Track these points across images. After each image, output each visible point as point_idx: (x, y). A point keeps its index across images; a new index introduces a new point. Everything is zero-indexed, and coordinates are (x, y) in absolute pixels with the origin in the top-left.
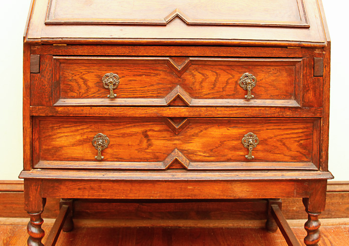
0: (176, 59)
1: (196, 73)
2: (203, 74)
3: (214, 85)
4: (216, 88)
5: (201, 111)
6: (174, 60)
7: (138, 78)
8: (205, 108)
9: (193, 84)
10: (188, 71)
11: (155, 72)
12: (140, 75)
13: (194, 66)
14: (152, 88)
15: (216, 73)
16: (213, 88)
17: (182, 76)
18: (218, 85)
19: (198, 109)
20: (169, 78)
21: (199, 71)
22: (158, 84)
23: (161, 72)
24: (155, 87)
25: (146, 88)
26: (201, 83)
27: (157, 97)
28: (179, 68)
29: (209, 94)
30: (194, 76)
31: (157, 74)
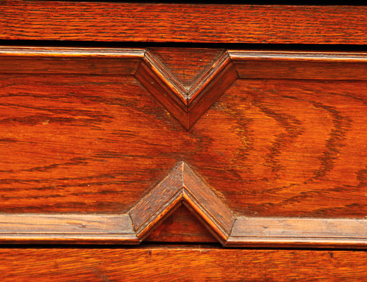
0: (173, 53)
1: (253, 113)
2: (281, 119)
3: (326, 160)
4: (333, 175)
5: (271, 264)
6: (165, 61)
7: (23, 132)
8: (287, 254)
9: (243, 156)
10: (221, 106)
11: (91, 108)
12: (31, 121)
13: (245, 85)
14: (78, 171)
15: (336, 114)
16: (319, 175)
17: (199, 126)
18: (340, 162)
19: (261, 257)
20: (147, 132)
21: (268, 103)
22: (103, 154)
23: (114, 110)
24: (92, 168)
25: (55, 173)
26: (274, 151)
27: (100, 208)
28: (187, 93)
29: (304, 196)
30: (244, 124)
31: (98, 117)
